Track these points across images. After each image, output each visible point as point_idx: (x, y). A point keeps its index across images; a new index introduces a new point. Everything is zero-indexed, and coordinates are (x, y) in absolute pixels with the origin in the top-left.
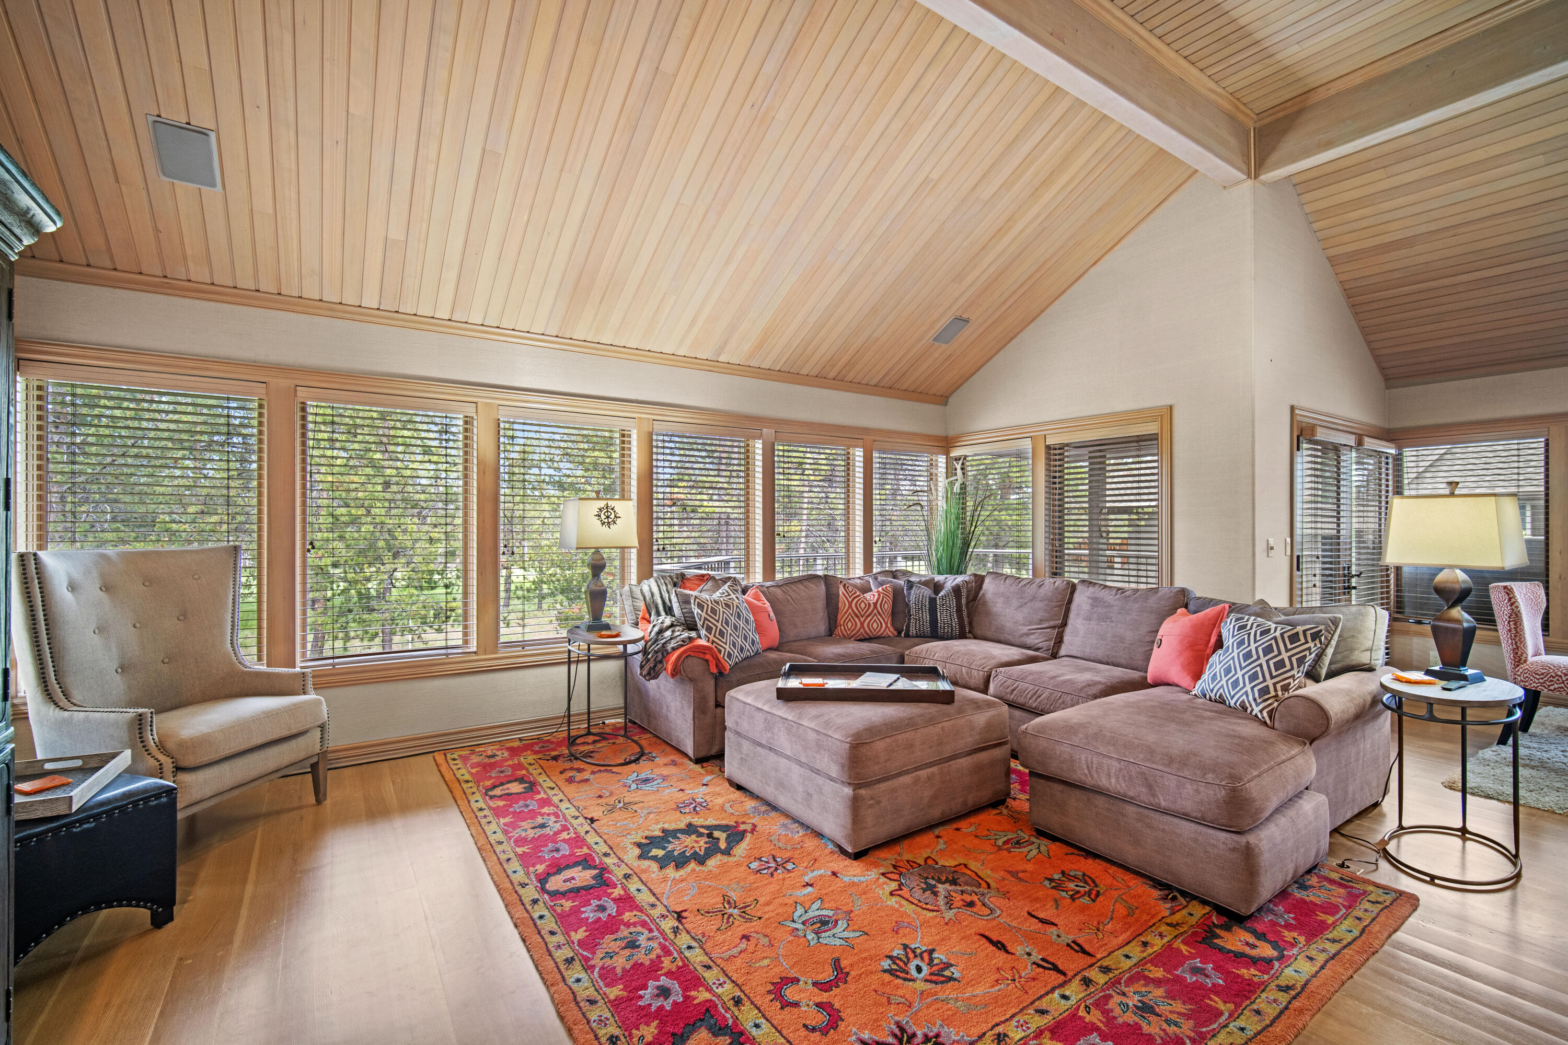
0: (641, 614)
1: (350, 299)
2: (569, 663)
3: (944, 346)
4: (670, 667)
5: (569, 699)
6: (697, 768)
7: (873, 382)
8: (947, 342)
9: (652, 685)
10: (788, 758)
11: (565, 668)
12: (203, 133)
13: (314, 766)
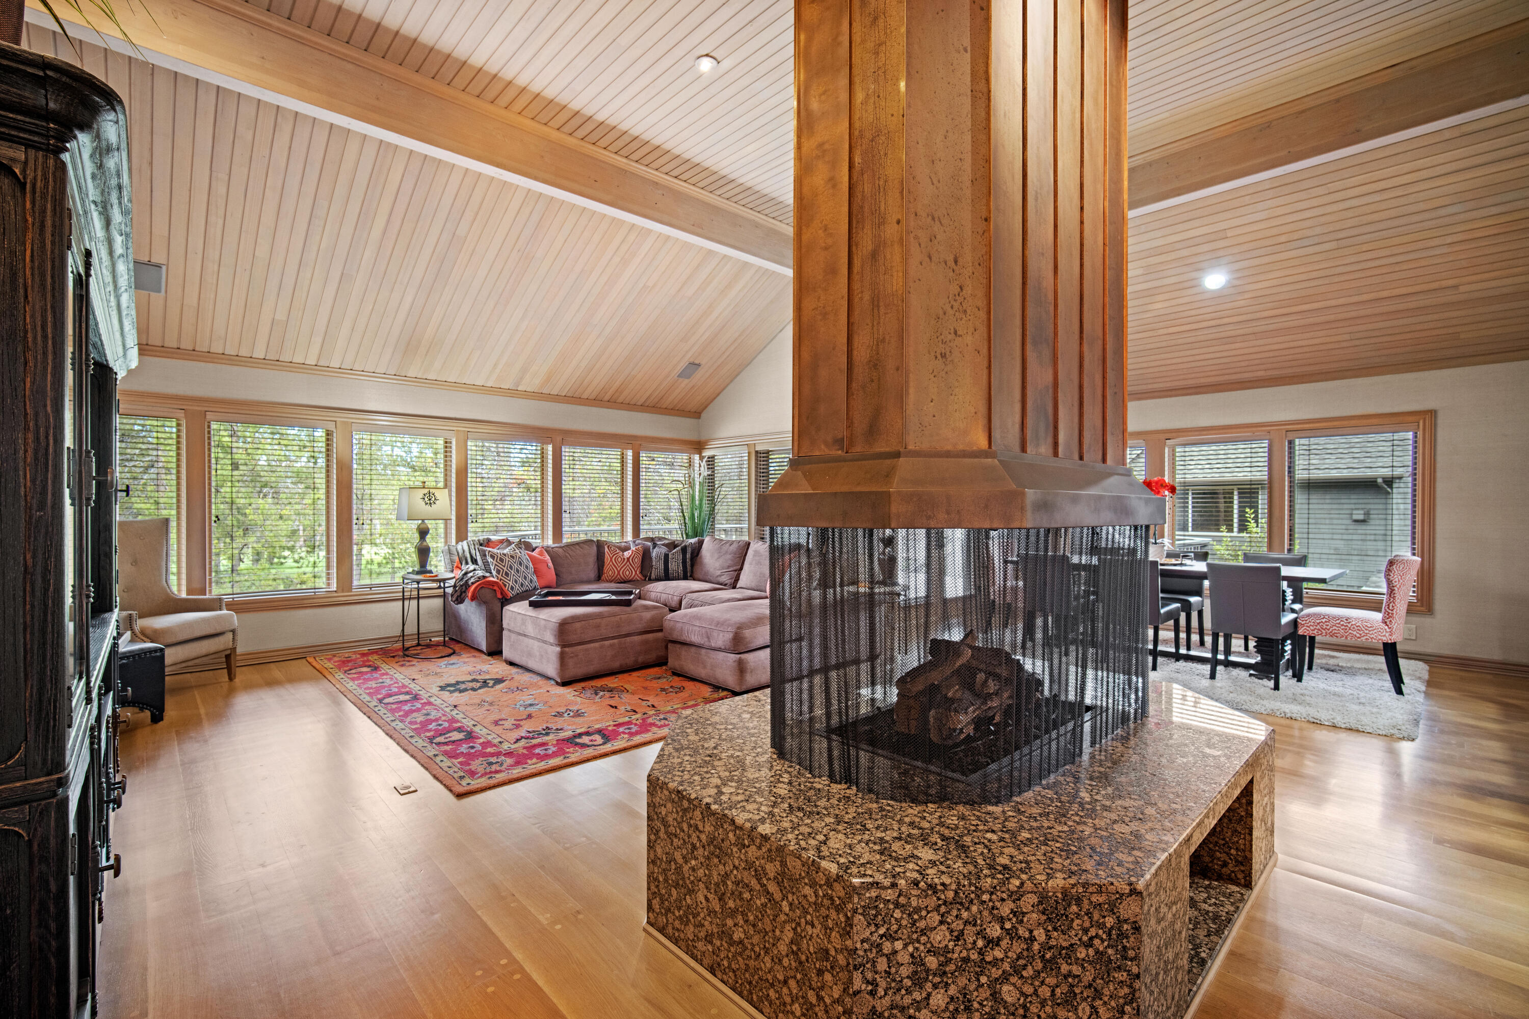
0: (455, 564)
1: (243, 352)
2: (403, 599)
3: (686, 381)
4: (470, 595)
5: (403, 625)
6: (489, 658)
7: (639, 403)
8: (689, 378)
9: (462, 607)
10: (533, 638)
11: (401, 603)
12: (158, 266)
13: (228, 657)
